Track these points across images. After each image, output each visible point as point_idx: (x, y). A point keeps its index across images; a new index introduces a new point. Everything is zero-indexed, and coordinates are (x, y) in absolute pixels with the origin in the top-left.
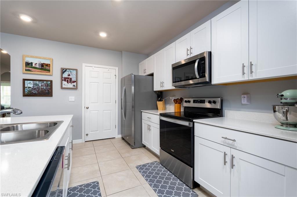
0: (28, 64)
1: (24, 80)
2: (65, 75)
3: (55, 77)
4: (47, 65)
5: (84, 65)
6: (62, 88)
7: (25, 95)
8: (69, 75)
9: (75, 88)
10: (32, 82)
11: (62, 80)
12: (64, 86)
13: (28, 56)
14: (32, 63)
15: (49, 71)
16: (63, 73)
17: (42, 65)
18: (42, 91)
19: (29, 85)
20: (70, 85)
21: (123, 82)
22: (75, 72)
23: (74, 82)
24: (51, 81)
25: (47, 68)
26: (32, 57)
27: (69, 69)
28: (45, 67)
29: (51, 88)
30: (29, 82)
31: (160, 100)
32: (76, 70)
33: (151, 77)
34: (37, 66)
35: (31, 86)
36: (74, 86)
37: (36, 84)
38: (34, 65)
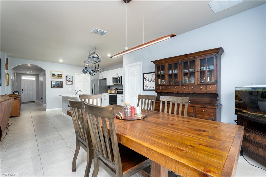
0: (53, 74)
1: (52, 81)
2: (68, 79)
3: (63, 79)
4: (60, 75)
5: (75, 74)
6: (66, 84)
7: (52, 87)
8: (69, 79)
9: (72, 84)
10: (55, 82)
11: (66, 81)
12: (67, 83)
13: (53, 71)
14: (54, 74)
15: (61, 77)
16: (67, 77)
17: (59, 75)
18: (59, 86)
19: (54, 83)
20: (70, 83)
21: (92, 81)
22: (72, 77)
23: (71, 81)
24: (62, 81)
25: (61, 76)
26: (55, 71)
27: (69, 76)
28: (60, 76)
29: (62, 85)
30: (53, 82)
31: (109, 89)
32: (72, 76)
33: (105, 80)
34: (57, 75)
35: (55, 83)
36: (71, 83)
37: (56, 83)
38: (55, 75)
